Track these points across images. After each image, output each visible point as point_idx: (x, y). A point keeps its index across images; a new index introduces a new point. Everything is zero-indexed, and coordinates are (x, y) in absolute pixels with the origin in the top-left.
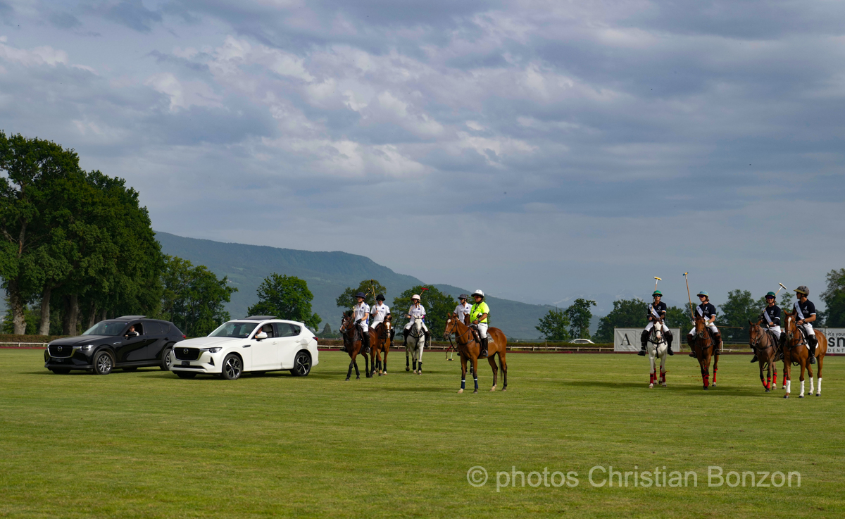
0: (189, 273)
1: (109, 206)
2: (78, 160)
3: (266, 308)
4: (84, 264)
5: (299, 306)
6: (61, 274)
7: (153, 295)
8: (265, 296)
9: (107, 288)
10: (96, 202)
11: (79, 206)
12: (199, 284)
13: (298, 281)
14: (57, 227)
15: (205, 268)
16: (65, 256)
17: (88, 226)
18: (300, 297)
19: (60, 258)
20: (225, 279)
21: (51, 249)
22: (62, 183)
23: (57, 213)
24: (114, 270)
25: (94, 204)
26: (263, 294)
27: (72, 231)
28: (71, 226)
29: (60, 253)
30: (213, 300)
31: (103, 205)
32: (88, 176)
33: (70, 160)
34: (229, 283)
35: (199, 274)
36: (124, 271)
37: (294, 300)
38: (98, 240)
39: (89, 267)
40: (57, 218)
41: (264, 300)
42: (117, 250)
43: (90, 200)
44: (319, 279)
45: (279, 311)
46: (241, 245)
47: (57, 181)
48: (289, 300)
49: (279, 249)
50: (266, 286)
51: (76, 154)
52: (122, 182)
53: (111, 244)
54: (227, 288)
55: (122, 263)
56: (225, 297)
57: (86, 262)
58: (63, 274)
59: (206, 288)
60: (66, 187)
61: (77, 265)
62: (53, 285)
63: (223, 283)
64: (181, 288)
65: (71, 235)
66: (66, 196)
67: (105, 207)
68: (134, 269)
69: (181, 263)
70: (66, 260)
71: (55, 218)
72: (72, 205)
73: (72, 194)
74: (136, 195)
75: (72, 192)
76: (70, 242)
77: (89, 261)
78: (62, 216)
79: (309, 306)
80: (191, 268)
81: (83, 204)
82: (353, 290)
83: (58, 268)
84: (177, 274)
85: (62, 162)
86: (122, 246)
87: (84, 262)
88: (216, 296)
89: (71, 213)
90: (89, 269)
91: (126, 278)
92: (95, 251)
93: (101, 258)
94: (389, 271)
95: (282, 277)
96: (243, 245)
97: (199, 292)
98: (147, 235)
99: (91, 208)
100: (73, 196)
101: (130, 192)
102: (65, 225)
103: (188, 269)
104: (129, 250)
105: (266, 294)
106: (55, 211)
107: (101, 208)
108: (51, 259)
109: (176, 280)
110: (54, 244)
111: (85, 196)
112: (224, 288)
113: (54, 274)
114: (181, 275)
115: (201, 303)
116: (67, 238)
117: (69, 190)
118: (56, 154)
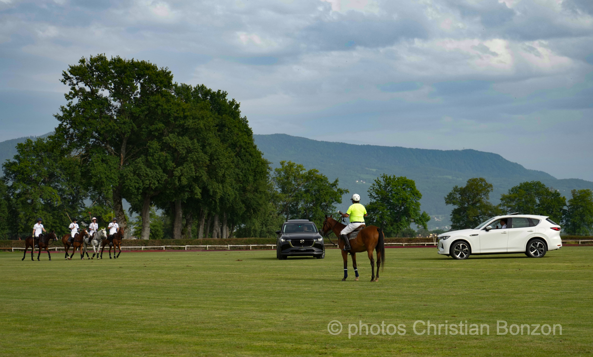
0: (302, 177)
1: (199, 119)
2: (172, 77)
3: (376, 208)
4: (177, 173)
5: (408, 206)
6: (157, 183)
7: (257, 199)
8: (376, 196)
9: (199, 194)
10: (187, 116)
11: (171, 119)
12: (311, 187)
13: (407, 181)
14: (152, 140)
15: (317, 171)
16: (160, 166)
17: (180, 138)
18: (409, 197)
19: (156, 168)
20: (337, 181)
21: (147, 160)
22: (157, 99)
23: (152, 128)
24: (205, 178)
25: (185, 117)
26: (374, 194)
27: (166, 143)
28: (166, 139)
29: (155, 164)
30: (325, 201)
31: (194, 118)
32: (193, 90)
33: (165, 77)
34: (340, 186)
35: (312, 178)
36: (216, 178)
37: (403, 200)
38: (189, 151)
39: (182, 175)
40: (153, 131)
41: (375, 201)
42: (207, 159)
43: (181, 115)
44: (450, 177)
45: (389, 211)
46: (373, 146)
47: (152, 98)
48: (398, 200)
49: (411, 149)
50: (377, 187)
51: (170, 72)
52: (224, 95)
53: (201, 154)
54: (338, 190)
55: (212, 171)
56: (337, 199)
57: (179, 171)
58: (159, 183)
59: (318, 191)
60: (159, 103)
61: (170, 173)
62: (152, 193)
63: (334, 185)
64: (294, 191)
65: (165, 147)
66: (159, 112)
67: (196, 120)
68: (224, 175)
69: (295, 168)
70: (161, 170)
71: (151, 131)
72: (166, 118)
73: (165, 109)
74: (238, 106)
75: (166, 107)
76: (164, 153)
77: (181, 170)
78: (156, 130)
79: (418, 205)
80: (304, 172)
81: (176, 119)
82: (461, 189)
83: (154, 177)
84: (291, 178)
85: (156, 80)
86: (211, 156)
87: (177, 171)
88: (328, 198)
89: (165, 127)
90: (182, 177)
91: (216, 184)
92: (187, 161)
93: (193, 167)
94: (520, 167)
95: (392, 177)
96: (376, 146)
97: (312, 195)
98: (242, 144)
99: (182, 122)
100: (167, 111)
101: (232, 103)
102: (159, 139)
103: (301, 172)
104: (218, 159)
105: (377, 194)
106: (151, 125)
107: (191, 121)
108: (148, 170)
109: (290, 183)
110: (150, 156)
111: (177, 111)
112: (336, 191)
113: (150, 184)
114: (294, 179)
115: (314, 205)
116: (162, 150)
117: (162, 106)
118: (150, 73)
